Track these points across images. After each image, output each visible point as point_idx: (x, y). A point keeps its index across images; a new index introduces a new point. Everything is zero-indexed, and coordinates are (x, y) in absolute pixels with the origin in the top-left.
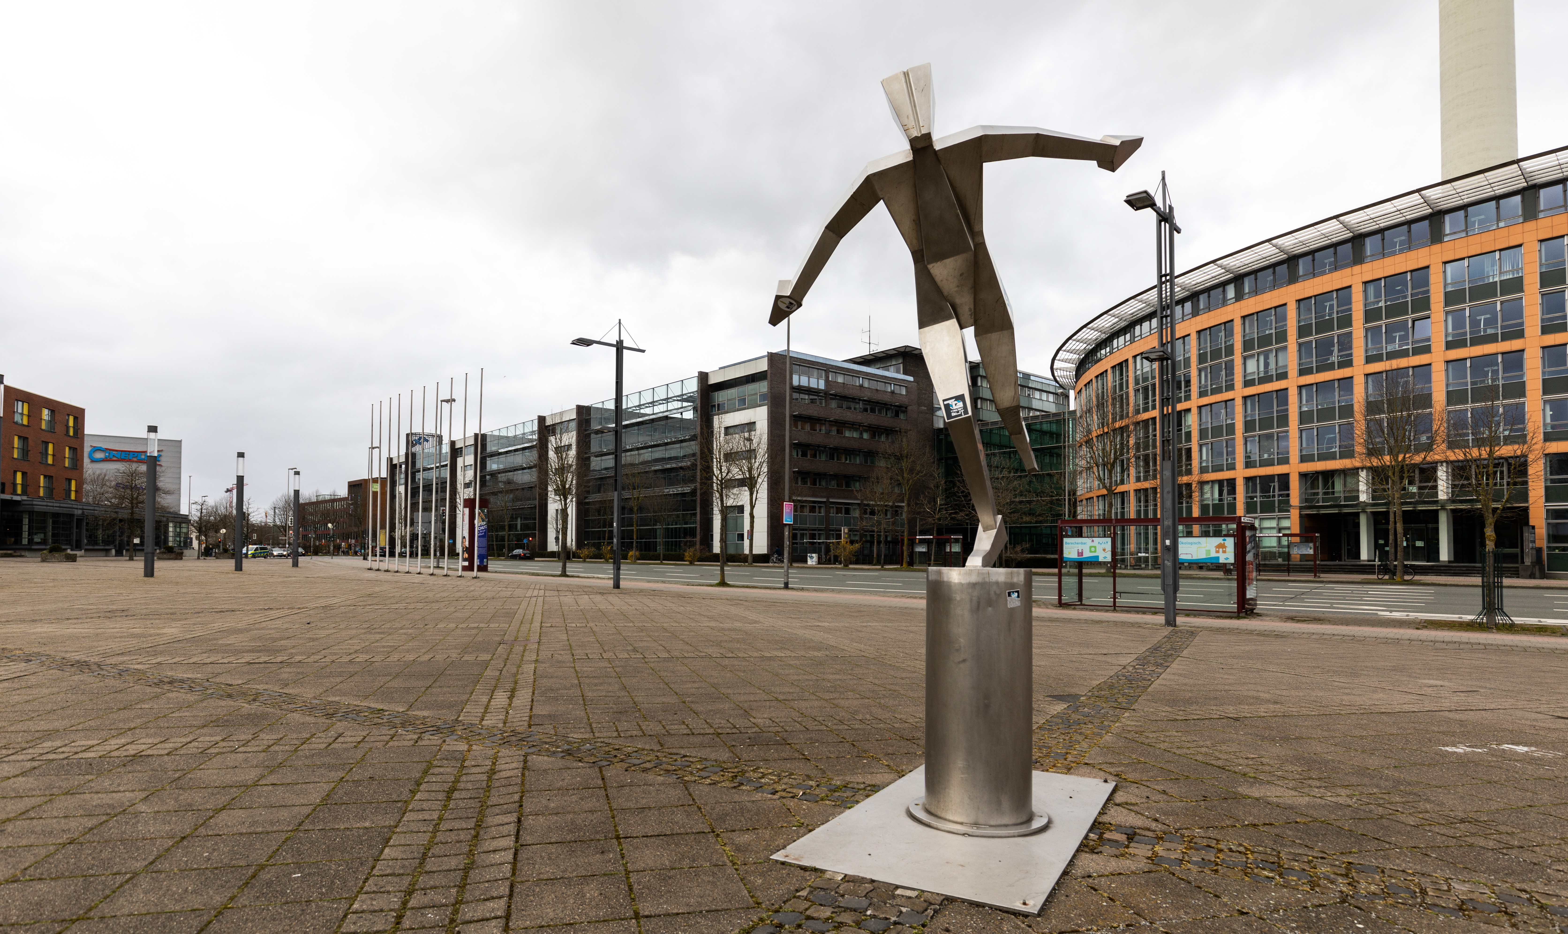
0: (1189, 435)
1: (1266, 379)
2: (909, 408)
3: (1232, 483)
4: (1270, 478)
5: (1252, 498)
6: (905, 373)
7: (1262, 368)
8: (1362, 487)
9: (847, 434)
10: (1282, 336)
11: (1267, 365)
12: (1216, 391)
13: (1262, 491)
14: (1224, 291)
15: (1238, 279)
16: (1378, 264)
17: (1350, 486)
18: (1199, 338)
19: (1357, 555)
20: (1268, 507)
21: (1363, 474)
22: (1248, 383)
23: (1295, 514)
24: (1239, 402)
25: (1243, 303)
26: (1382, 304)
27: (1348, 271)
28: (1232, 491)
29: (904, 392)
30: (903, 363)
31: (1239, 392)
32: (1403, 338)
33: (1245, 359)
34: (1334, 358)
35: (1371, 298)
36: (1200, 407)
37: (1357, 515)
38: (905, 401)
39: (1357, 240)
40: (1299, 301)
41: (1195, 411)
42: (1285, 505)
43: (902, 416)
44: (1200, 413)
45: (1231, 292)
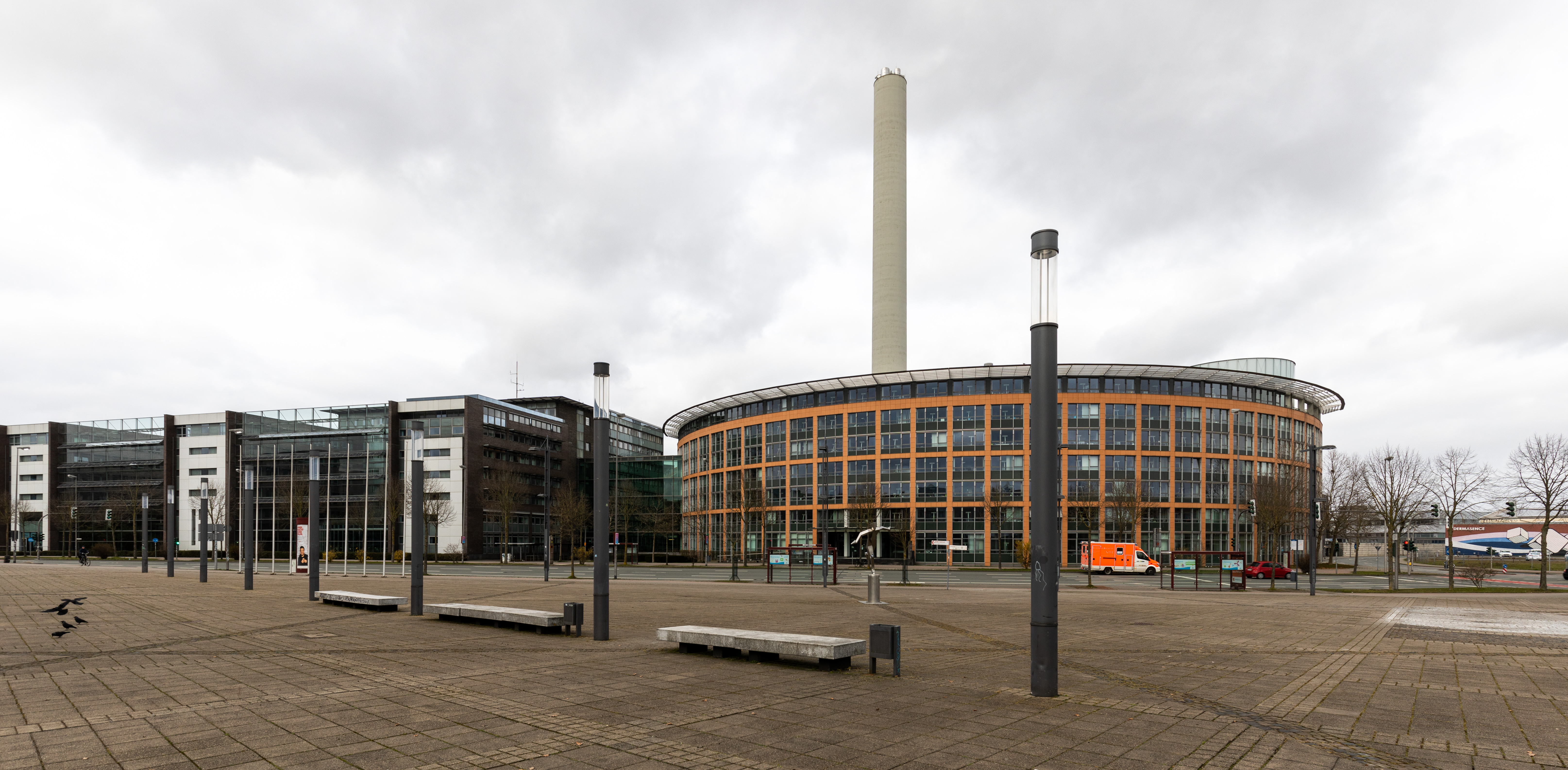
0: (760, 482)
1: (801, 457)
2: (563, 443)
3: (783, 513)
4: (802, 512)
5: (794, 522)
6: (558, 416)
7: (800, 450)
8: (846, 519)
9: (521, 461)
10: (810, 435)
11: (802, 448)
12: (776, 460)
13: (799, 519)
14: (781, 403)
15: (789, 398)
16: (854, 405)
17: (840, 518)
18: (767, 427)
19: (843, 554)
20: (801, 528)
21: (846, 513)
22: (793, 458)
23: (815, 532)
24: (788, 467)
25: (791, 412)
26: (855, 426)
27: (841, 406)
28: (784, 517)
29: (559, 431)
30: (556, 408)
31: (788, 462)
32: (864, 445)
33: (791, 443)
34: (834, 450)
35: (851, 422)
36: (767, 468)
37: (843, 533)
38: (561, 438)
39: (846, 390)
40: (819, 417)
41: (764, 469)
42: (810, 527)
43: (558, 449)
44: (767, 471)
45: (785, 405)
